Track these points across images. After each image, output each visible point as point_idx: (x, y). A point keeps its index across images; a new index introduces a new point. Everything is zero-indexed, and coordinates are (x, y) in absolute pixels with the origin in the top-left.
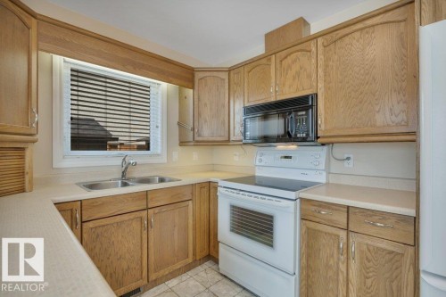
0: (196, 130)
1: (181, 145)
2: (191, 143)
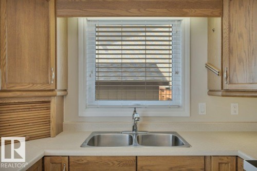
0: (225, 76)
1: (209, 95)
2: (220, 93)
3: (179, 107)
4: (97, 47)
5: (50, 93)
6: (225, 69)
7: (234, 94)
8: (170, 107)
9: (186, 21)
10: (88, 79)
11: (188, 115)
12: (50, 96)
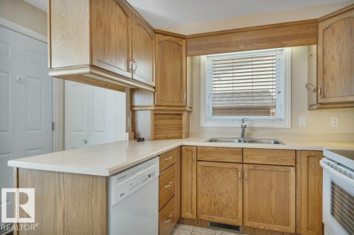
0: (320, 92)
1: (309, 110)
2: (315, 107)
3: (281, 120)
4: (214, 79)
5: (183, 108)
6: (320, 86)
7: (327, 106)
8: (273, 120)
9: (288, 50)
10: (207, 99)
11: (290, 126)
12: (182, 111)
